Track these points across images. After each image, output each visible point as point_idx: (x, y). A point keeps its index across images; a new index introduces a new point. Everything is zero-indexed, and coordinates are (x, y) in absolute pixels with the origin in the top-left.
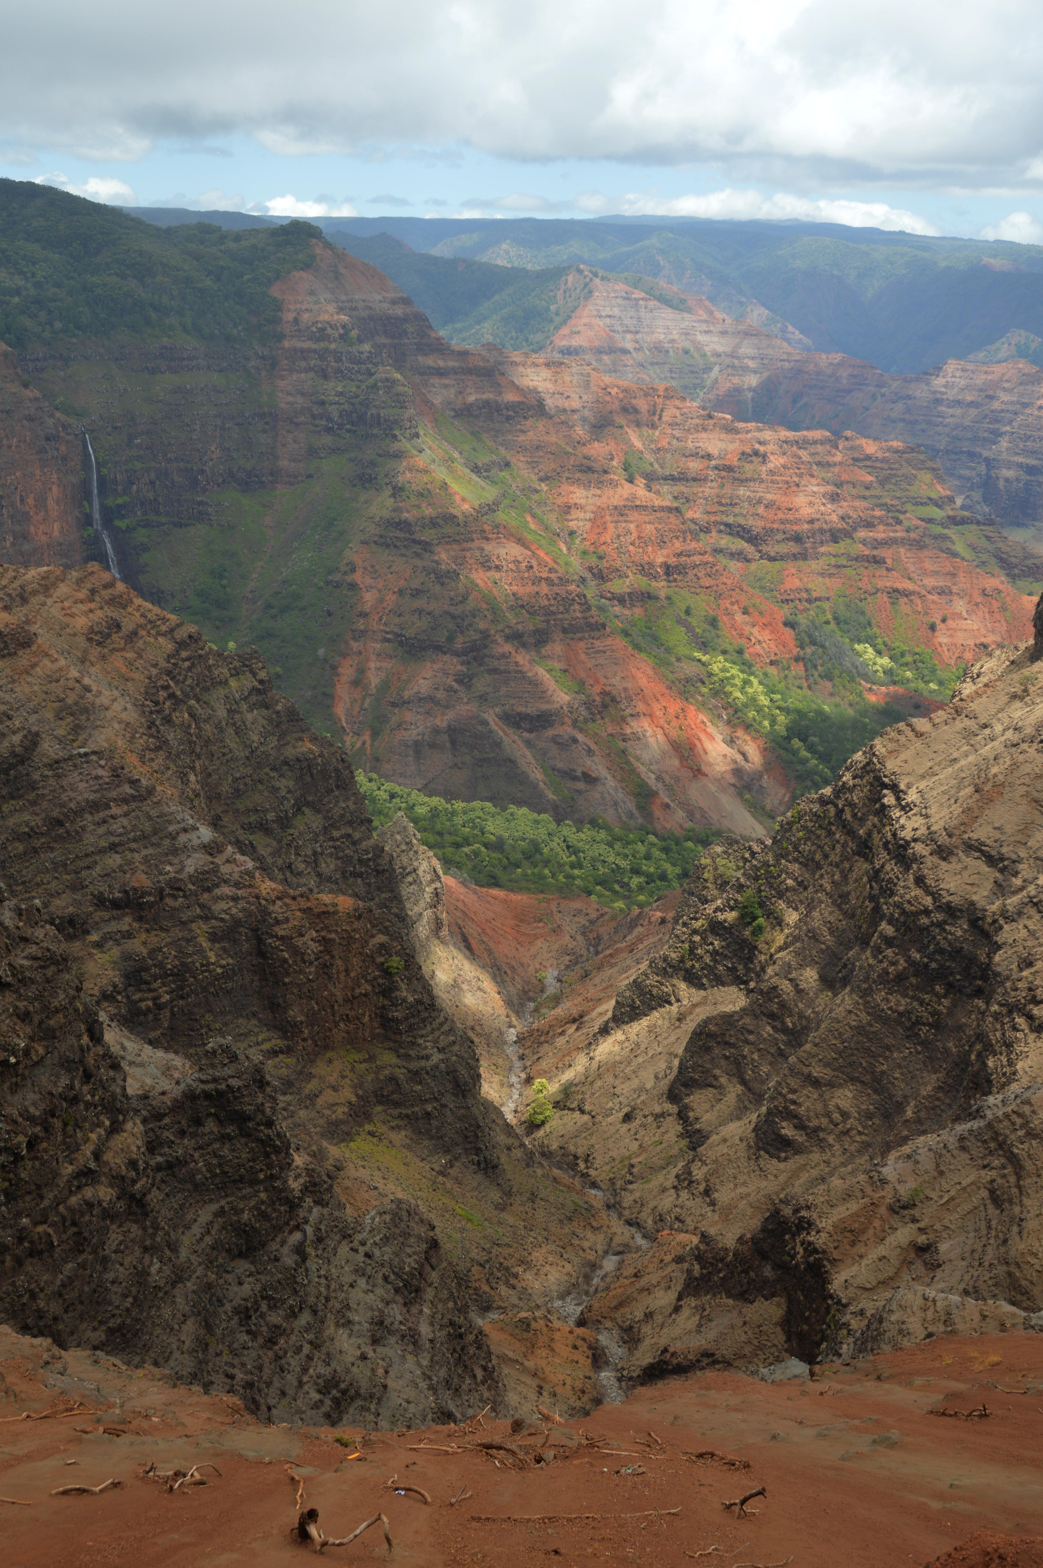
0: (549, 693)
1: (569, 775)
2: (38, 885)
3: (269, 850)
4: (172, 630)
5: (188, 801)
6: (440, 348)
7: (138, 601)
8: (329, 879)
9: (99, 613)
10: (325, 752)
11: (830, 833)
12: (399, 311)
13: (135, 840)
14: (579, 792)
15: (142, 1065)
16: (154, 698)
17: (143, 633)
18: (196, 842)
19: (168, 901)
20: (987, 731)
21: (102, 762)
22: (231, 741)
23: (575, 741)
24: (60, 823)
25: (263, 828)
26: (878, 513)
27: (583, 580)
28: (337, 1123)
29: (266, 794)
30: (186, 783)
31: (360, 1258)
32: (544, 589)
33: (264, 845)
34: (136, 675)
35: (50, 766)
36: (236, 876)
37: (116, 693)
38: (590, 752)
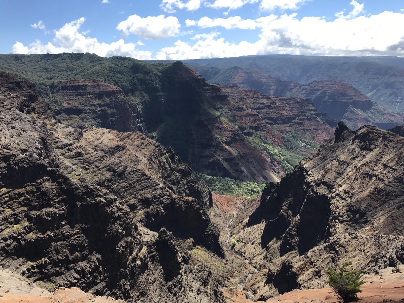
0: (233, 154)
1: (237, 171)
2: (127, 197)
4: (154, 144)
5: (158, 179)
6: (207, 85)
7: (147, 138)
8: (188, 194)
9: (139, 141)
12: (199, 78)
13: (147, 187)
14: (240, 174)
15: (148, 235)
16: (151, 158)
17: (148, 145)
18: (160, 187)
19: (154, 200)
21: (140, 171)
22: (167, 166)
23: (238, 163)
24: (131, 184)
25: (174, 184)
26: (301, 113)
27: (238, 130)
28: (190, 246)
29: (174, 177)
30: (158, 175)
32: (231, 133)
33: (174, 187)
34: (147, 153)
35: (129, 173)
36: (168, 194)
37: (143, 157)
38: (241, 166)
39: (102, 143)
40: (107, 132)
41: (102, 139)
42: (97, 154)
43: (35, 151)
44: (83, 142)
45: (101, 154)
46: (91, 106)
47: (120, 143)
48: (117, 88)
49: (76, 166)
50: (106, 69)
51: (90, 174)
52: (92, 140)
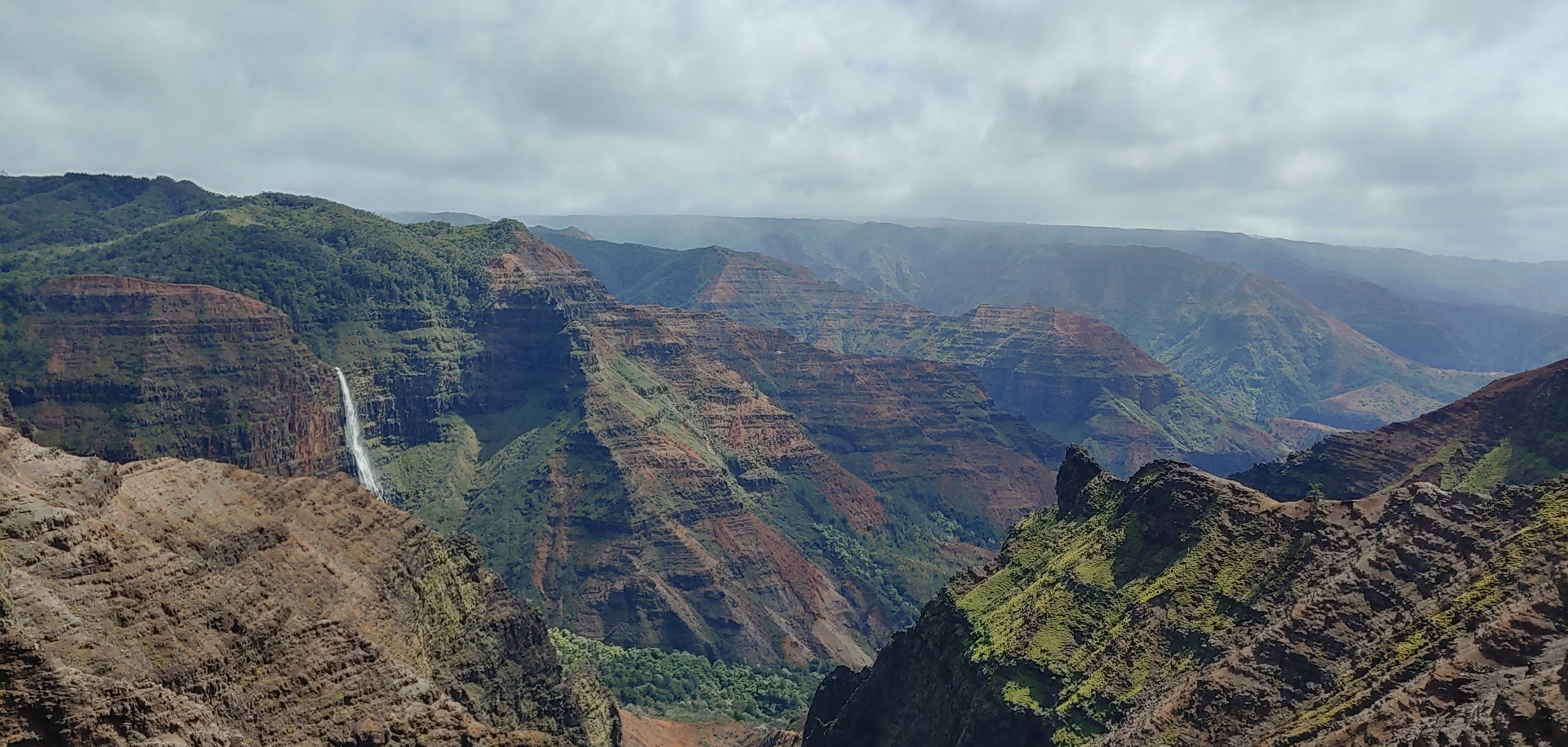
0: (702, 559)
1: (720, 623)
3: (479, 696)
4: (402, 524)
5: (412, 659)
6: (614, 307)
7: (375, 501)
9: (344, 511)
10: (524, 614)
12: (583, 281)
13: (366, 693)
14: (727, 637)
16: (386, 577)
17: (377, 525)
18: (415, 693)
19: (392, 742)
20: (1030, 575)
21: (341, 630)
22: (449, 608)
23: (722, 595)
24: (304, 682)
25: (473, 678)
26: (939, 415)
27: (724, 472)
29: (476, 650)
30: (410, 644)
32: (696, 480)
33: (474, 693)
34: (372, 559)
35: (297, 635)
36: (448, 720)
37: (355, 574)
38: (732, 604)
39: (194, 516)
40: (219, 475)
41: (196, 503)
42: (171, 560)
44: (116, 514)
45: (188, 562)
46: (159, 373)
47: (268, 519)
48: (267, 311)
49: (82, 610)
50: (231, 239)
51: (136, 642)
52: (155, 506)
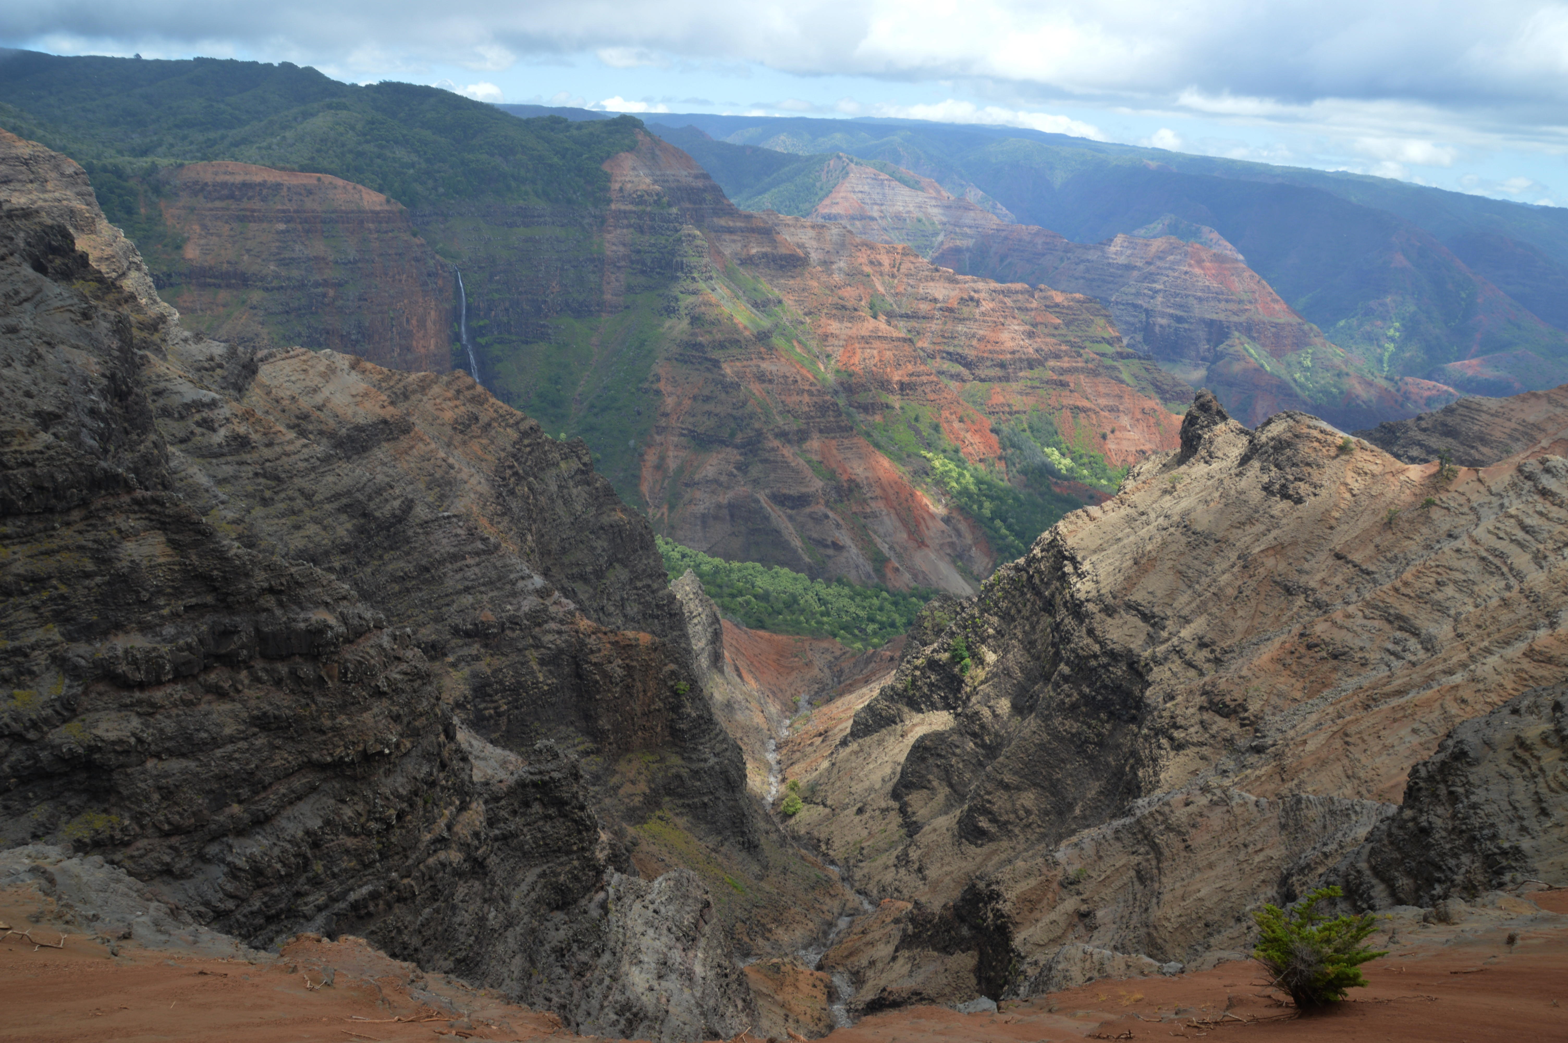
0: (807, 479)
1: (822, 543)
2: (409, 617)
3: (587, 595)
4: (517, 423)
5: (526, 556)
6: (731, 212)
7: (492, 400)
8: (633, 619)
9: (463, 408)
10: (633, 520)
11: (1023, 594)
12: (700, 184)
13: (484, 585)
14: (829, 557)
15: (484, 759)
16: (502, 475)
17: (495, 424)
18: (531, 587)
19: (508, 632)
20: (1144, 518)
21: (461, 524)
22: (560, 509)
23: (827, 517)
24: (427, 570)
25: (582, 577)
26: (1064, 348)
27: (836, 392)
28: (634, 809)
29: (585, 551)
30: (524, 541)
31: (650, 913)
32: (806, 398)
33: (583, 591)
34: (489, 457)
35: (421, 525)
36: (561, 615)
37: (473, 470)
38: (838, 526)
39: (324, 405)
40: (347, 366)
41: (326, 392)
42: (305, 446)
43: (87, 420)
44: (255, 397)
45: (320, 449)
46: (286, 262)
47: (390, 412)
48: (387, 203)
49: (228, 488)
50: (353, 128)
51: (276, 521)
52: (288, 393)
